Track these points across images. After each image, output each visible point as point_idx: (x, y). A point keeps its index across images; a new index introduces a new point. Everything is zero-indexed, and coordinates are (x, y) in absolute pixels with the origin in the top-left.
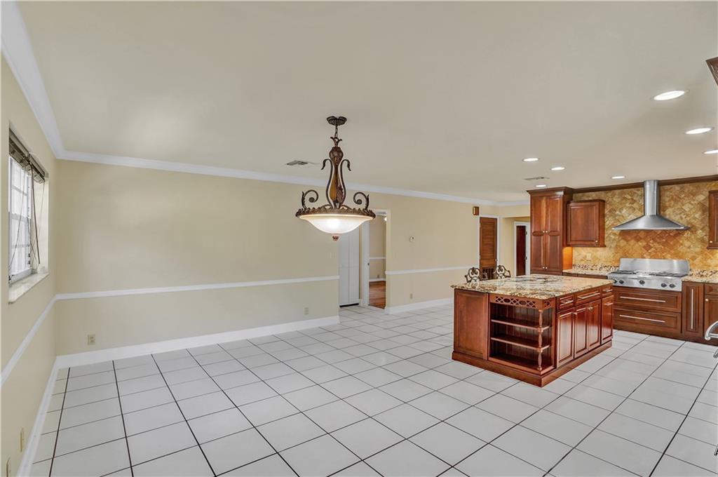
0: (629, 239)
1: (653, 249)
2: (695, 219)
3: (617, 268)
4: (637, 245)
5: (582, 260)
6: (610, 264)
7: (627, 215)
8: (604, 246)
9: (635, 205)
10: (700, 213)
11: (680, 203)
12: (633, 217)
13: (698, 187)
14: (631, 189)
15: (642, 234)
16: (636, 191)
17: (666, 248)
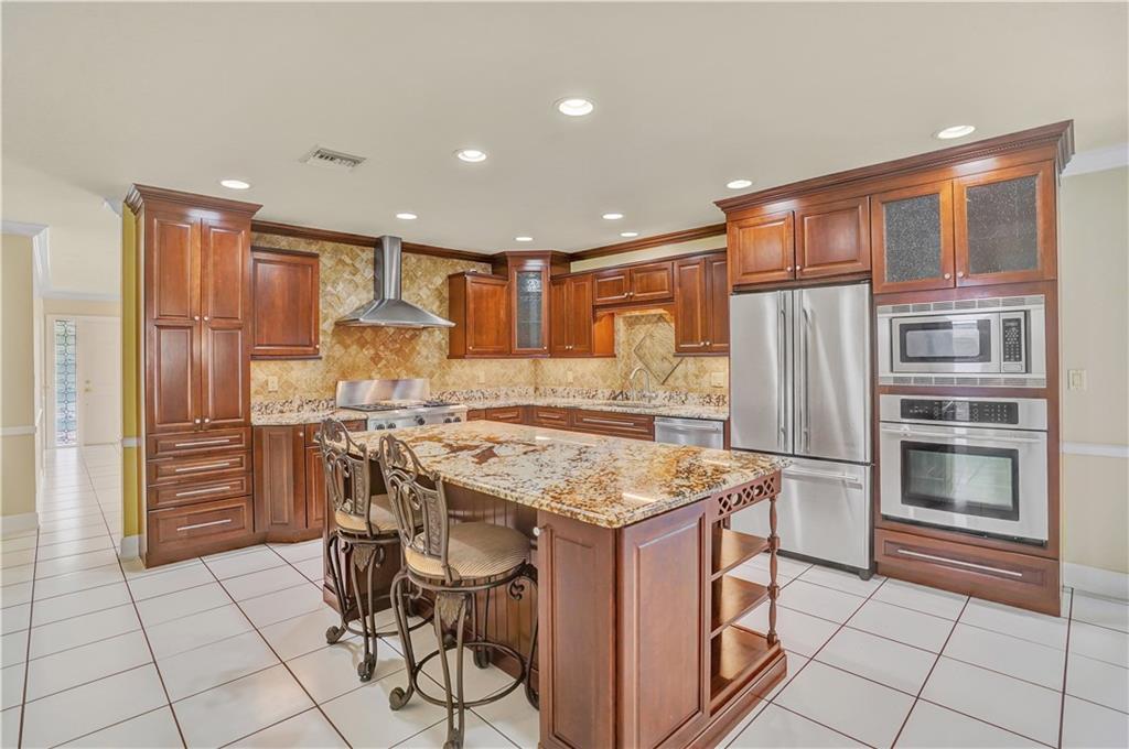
0: (349, 342)
1: (384, 362)
4: (361, 355)
5: (258, 393)
6: (314, 396)
7: (345, 295)
8: (317, 357)
9: (358, 279)
10: (438, 303)
11: (416, 285)
12: (353, 299)
13: (435, 263)
14: (352, 246)
15: (368, 335)
16: (360, 253)
17: (400, 359)
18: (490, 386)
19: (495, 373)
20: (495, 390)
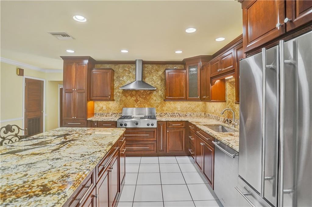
0: (127, 95)
1: (139, 102)
2: (158, 84)
3: (121, 114)
4: (131, 99)
5: (100, 110)
6: (116, 112)
7: (126, 80)
8: (114, 100)
9: (131, 75)
10: (160, 81)
11: (151, 75)
12: (129, 82)
13: (159, 67)
14: (128, 65)
15: (134, 93)
16: (131, 66)
17: (145, 101)
18: (183, 112)
19: (185, 107)
20: (185, 113)
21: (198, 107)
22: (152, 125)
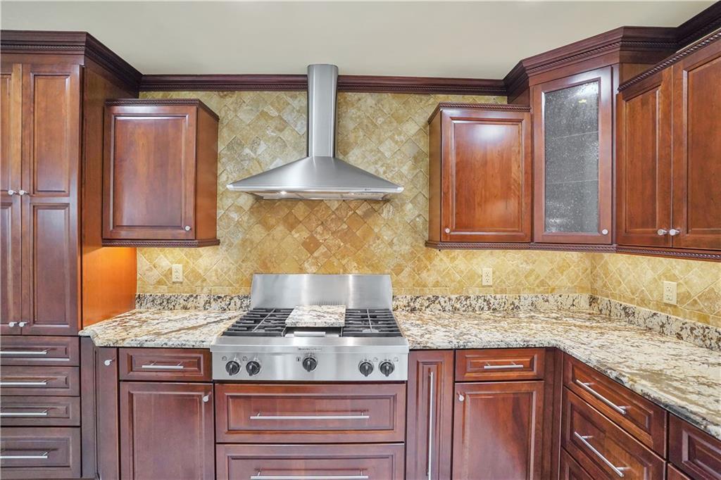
0: (272, 221)
1: (322, 249)
3: (246, 302)
4: (289, 238)
5: (159, 283)
6: (227, 290)
7: (269, 159)
8: (216, 243)
9: (287, 135)
10: (410, 163)
11: (374, 138)
14: (279, 93)
15: (300, 211)
17: (348, 246)
18: (503, 291)
19: (514, 271)
20: (511, 297)
21: (562, 269)
22: (386, 368)
